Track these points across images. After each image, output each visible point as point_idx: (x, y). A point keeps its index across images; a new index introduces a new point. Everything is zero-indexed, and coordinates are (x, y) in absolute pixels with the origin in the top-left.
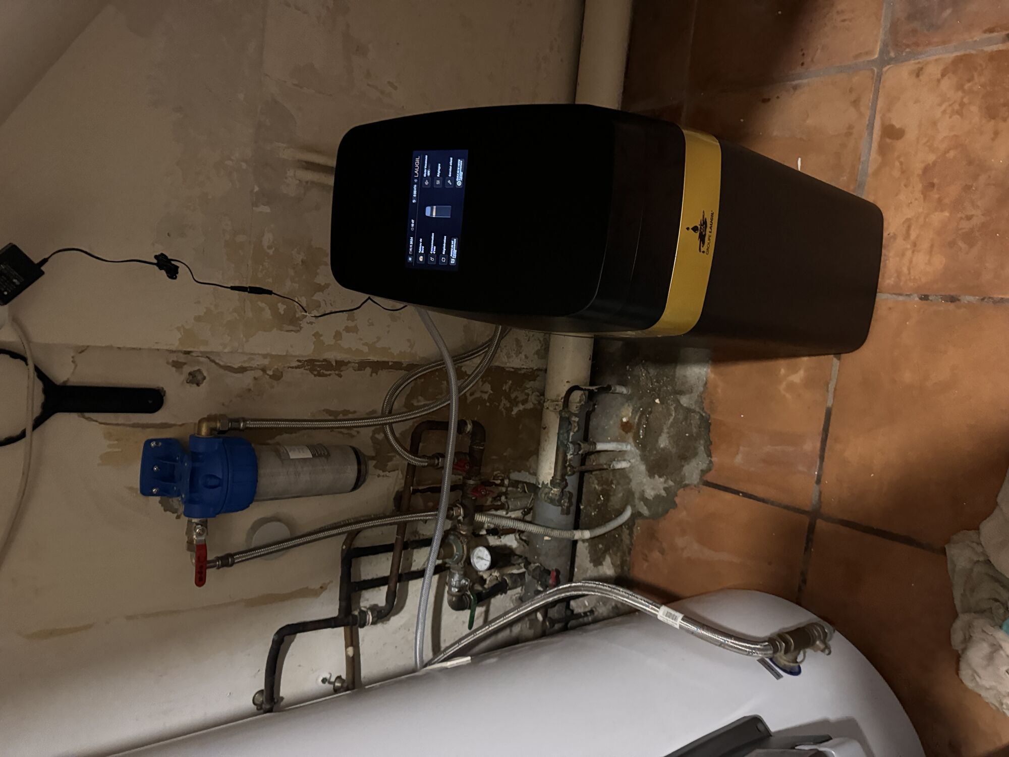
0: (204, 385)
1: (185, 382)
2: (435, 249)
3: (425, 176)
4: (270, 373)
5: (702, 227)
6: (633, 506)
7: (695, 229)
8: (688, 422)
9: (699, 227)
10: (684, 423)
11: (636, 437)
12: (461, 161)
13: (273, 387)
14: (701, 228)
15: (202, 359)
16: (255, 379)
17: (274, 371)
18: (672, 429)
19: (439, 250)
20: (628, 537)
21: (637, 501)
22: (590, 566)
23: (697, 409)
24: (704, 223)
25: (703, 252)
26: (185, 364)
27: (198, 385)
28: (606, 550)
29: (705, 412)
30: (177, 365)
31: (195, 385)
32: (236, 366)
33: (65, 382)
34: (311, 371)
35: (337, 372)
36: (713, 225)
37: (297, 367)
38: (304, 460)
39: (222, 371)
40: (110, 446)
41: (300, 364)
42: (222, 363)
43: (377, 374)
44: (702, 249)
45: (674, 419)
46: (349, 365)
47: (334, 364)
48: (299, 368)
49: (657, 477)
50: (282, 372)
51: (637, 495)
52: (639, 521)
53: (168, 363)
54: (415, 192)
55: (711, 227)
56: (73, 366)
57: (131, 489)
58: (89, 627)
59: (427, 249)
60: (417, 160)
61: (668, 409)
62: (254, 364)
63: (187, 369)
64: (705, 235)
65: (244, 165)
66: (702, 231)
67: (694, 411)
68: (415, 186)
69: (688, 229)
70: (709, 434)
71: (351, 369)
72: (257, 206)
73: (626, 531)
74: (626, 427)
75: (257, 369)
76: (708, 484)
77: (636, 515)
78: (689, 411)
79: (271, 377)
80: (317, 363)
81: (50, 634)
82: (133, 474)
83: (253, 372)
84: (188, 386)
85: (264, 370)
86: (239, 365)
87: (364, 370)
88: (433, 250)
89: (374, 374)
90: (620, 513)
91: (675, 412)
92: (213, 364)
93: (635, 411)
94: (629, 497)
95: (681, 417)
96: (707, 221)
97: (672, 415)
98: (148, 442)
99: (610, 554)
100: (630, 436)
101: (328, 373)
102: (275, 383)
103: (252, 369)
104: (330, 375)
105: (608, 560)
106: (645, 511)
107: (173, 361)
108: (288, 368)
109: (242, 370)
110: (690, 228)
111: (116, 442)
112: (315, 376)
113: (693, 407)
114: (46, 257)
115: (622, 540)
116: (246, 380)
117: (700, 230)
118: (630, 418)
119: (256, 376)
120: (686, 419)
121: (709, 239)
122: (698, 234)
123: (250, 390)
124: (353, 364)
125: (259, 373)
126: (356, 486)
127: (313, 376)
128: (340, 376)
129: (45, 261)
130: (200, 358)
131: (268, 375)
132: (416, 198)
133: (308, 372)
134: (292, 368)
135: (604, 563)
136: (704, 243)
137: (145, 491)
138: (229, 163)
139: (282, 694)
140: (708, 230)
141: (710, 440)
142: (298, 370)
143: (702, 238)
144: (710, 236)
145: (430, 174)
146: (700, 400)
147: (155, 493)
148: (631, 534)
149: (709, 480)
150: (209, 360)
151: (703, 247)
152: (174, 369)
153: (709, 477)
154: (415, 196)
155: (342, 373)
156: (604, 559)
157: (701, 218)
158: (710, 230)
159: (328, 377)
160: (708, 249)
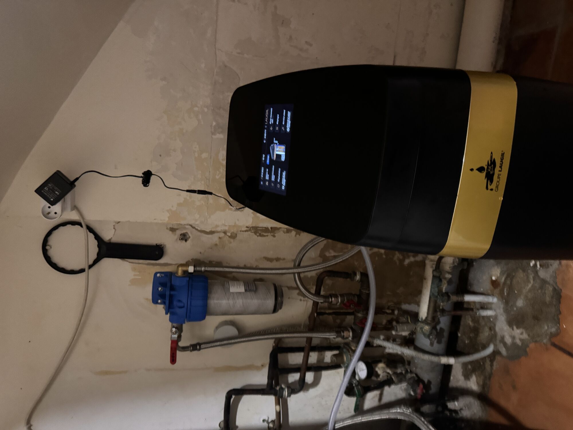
0: (189, 242)
1: (178, 239)
2: (274, 177)
3: (271, 124)
4: (229, 234)
5: (490, 167)
6: (495, 345)
7: (481, 169)
8: (543, 291)
9: (486, 167)
10: (540, 291)
11: (501, 294)
12: (290, 113)
13: (231, 243)
14: (488, 168)
15: (187, 227)
16: (220, 238)
17: (231, 234)
18: (530, 294)
19: (276, 178)
20: (489, 367)
21: (498, 342)
22: (462, 378)
23: (552, 282)
24: (493, 163)
25: (492, 190)
26: (177, 229)
27: (186, 241)
28: (473, 371)
29: (558, 286)
30: (173, 230)
31: (184, 241)
32: (208, 231)
33: (110, 240)
34: (255, 233)
35: (272, 234)
36: (503, 165)
37: (245, 231)
38: (240, 293)
39: (199, 233)
40: (135, 275)
41: (248, 229)
42: (199, 229)
43: (300, 235)
44: (490, 187)
45: (532, 286)
46: (281, 230)
47: (270, 229)
48: (248, 231)
49: (515, 328)
50: (236, 234)
51: (499, 338)
52: (498, 358)
53: (167, 229)
54: (265, 135)
55: (502, 166)
56: (114, 230)
57: (147, 299)
58: (125, 372)
59: (270, 177)
60: (267, 111)
61: (528, 277)
62: (219, 229)
63: (179, 232)
64: (493, 174)
65: (206, 110)
66: (489, 170)
67: (549, 284)
68: (266, 131)
69: (472, 170)
70: (559, 305)
71: (282, 232)
72: (215, 135)
73: (488, 363)
74: (495, 284)
75: (221, 232)
76: (554, 345)
77: (496, 353)
78: (544, 282)
79: (229, 237)
80: (259, 229)
81: (106, 373)
82: (148, 291)
83: (218, 234)
84: (179, 242)
85: (225, 233)
86: (210, 230)
87: (291, 233)
88: (273, 178)
89: (298, 236)
90: (485, 347)
91: (534, 280)
92: (194, 229)
93: (502, 273)
94: (493, 338)
95: (537, 285)
96: (496, 161)
97: (530, 282)
98: (156, 274)
99: (475, 374)
100: (497, 291)
101: (266, 234)
102: (232, 240)
103: (218, 232)
104: (267, 236)
105: (474, 378)
106: (503, 351)
107: (170, 228)
108: (240, 231)
109: (212, 233)
110: (475, 168)
111: (138, 273)
112: (258, 236)
113: (548, 280)
114: (78, 176)
115: (485, 368)
116: (214, 238)
117: (487, 170)
118: (498, 277)
119: (221, 236)
120: (541, 288)
121: (499, 178)
122: (484, 174)
123: (216, 245)
124: (283, 229)
125: (222, 235)
126: (275, 310)
127: (256, 236)
128: (274, 236)
129: (77, 179)
130: (186, 226)
131: (228, 236)
132: (266, 140)
133: (253, 234)
134: (243, 231)
135: (471, 380)
136: (492, 182)
137: (155, 301)
138: (196, 109)
139: (238, 423)
140: (497, 168)
141: (560, 310)
142: (247, 233)
143: (490, 177)
144: (499, 175)
145: (273, 122)
146: (554, 275)
147: (160, 303)
148: (492, 365)
149: (556, 343)
150: (191, 227)
151: (490, 185)
152: (171, 232)
153: (556, 340)
154: (265, 138)
155: (276, 235)
156: (472, 377)
157: (489, 159)
158: (500, 169)
159: (266, 237)
160: (497, 187)
